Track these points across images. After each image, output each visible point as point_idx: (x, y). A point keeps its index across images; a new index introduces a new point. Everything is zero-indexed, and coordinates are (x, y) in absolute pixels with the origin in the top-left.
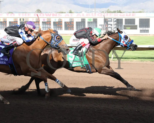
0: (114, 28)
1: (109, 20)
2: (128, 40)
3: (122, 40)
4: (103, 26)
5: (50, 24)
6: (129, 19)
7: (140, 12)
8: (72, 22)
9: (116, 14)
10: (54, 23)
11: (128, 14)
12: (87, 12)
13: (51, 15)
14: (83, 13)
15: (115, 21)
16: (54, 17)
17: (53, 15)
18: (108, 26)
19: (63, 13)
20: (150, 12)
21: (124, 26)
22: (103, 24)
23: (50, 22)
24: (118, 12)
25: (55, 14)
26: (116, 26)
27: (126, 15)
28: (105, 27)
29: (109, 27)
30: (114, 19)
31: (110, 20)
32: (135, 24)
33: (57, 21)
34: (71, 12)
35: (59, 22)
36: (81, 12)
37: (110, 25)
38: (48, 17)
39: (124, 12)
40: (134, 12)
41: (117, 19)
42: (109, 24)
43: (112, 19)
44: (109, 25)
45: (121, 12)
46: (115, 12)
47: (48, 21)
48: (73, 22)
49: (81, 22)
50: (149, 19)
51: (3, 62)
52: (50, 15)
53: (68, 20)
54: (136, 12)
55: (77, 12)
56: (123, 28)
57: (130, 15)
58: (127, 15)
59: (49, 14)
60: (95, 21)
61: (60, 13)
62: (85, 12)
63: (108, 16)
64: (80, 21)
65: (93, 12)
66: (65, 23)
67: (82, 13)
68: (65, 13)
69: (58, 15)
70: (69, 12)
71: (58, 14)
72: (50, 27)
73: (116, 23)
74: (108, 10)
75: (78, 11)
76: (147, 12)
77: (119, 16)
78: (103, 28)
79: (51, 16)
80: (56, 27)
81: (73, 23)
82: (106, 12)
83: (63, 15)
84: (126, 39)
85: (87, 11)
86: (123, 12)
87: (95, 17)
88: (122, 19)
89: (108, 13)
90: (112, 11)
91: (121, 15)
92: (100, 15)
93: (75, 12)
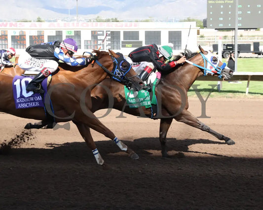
0: (107, 46)
1: (99, 33)
2: (218, 63)
3: (209, 65)
4: (91, 42)
5: (6, 39)
6: (129, 32)
7: (147, 21)
8: (41, 36)
9: (111, 23)
10: (13, 38)
11: (129, 23)
12: (65, 21)
13: (8, 25)
14: (59, 21)
15: (109, 35)
16: (13, 27)
17: (11, 25)
18: (97, 42)
19: (27, 21)
20: (161, 21)
21: (122, 42)
22: (90, 39)
23: (7, 35)
24: (113, 21)
25: (14, 23)
26: (110, 42)
27: (125, 26)
28: (92, 44)
29: (99, 43)
30: (107, 31)
31: (101, 33)
32: (138, 39)
33: (18, 34)
34: (39, 21)
35: (20, 35)
36: (55, 21)
37: (101, 41)
38: (3, 27)
39: (123, 21)
40: (137, 21)
41: (112, 32)
42: (99, 38)
43: (103, 32)
44: (99, 41)
45: (118, 21)
46: (108, 21)
47: (3, 34)
48: (43, 35)
49: (56, 35)
50: (160, 32)
51: (34, 104)
52: (6, 25)
53: (35, 33)
54: (141, 21)
55: (50, 21)
56: (121, 46)
57: (131, 26)
58: (127, 26)
59: (5, 23)
60: (77, 34)
61: (22, 21)
62: (62, 20)
63: (98, 27)
64: (54, 34)
65: (75, 20)
66: (31, 37)
67: (57, 21)
68: (30, 21)
69: (18, 25)
70: (37, 20)
71: (18, 23)
72: (6, 44)
73: (110, 37)
74: (98, 17)
75: (52, 19)
76: (157, 21)
77: (114, 27)
78: (91, 46)
79: (8, 27)
80: (16, 44)
81: (43, 38)
82: (95, 21)
83: (27, 25)
84: (215, 62)
85: (66, 19)
86: (121, 21)
87: (77, 29)
88: (120, 32)
89: (98, 21)
90: (104, 19)
91: (118, 25)
92: (84, 25)
93: (46, 21)
